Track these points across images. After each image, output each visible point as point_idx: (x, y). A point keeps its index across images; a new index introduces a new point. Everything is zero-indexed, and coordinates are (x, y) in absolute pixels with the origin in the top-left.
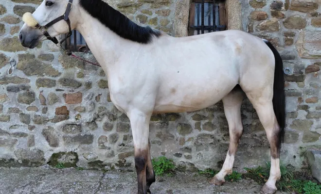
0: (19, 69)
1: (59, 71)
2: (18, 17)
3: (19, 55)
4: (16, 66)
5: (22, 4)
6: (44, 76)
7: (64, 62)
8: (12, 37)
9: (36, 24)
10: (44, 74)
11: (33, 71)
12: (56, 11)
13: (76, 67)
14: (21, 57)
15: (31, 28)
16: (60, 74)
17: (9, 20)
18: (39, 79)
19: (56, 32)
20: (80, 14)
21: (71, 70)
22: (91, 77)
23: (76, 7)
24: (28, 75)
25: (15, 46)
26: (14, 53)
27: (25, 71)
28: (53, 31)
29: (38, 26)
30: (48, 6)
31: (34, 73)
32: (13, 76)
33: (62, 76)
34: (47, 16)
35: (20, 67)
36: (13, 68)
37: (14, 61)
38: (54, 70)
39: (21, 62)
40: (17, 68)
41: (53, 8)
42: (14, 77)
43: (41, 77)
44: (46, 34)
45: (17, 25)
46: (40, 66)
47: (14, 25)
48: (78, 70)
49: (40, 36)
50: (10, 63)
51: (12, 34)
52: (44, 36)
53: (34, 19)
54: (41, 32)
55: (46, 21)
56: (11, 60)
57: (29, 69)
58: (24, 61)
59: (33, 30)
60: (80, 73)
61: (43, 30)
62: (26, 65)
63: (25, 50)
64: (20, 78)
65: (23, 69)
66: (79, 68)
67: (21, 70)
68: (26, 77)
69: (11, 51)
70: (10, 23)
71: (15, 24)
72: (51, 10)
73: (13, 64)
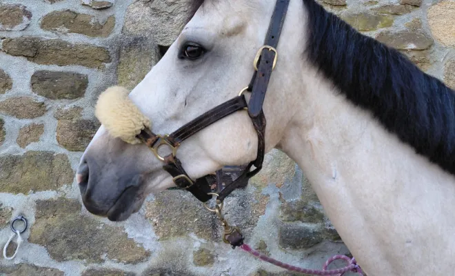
0: (36, 242)
1: (147, 248)
2: (41, 99)
3: (38, 202)
4: (28, 233)
5: (54, 68)
6: (103, 261)
7: (161, 220)
8: (21, 154)
9: (140, 127)
10: (103, 256)
11: (73, 246)
12: (216, 79)
13: (193, 236)
14: (44, 207)
15: (122, 144)
16: (148, 254)
17: (16, 109)
18: (89, 271)
19: (210, 157)
20: (303, 92)
21: (177, 243)
22: (232, 261)
23: (291, 65)
24: (60, 257)
25: (28, 177)
26: (25, 197)
27: (50, 248)
28: (197, 156)
29: (145, 135)
30: (187, 62)
31: (76, 254)
32: (17, 262)
33: (153, 262)
34: (181, 97)
35: (38, 237)
36: (19, 240)
37: (22, 219)
38: (131, 243)
39: (43, 222)
40: (29, 240)
41: (205, 67)
42: (20, 265)
43: (96, 266)
44: (174, 167)
45: (37, 121)
46: (94, 232)
47: (28, 122)
48: (197, 242)
49: (151, 174)
50: (12, 225)
51: (22, 143)
52: (166, 173)
53: (135, 110)
54: (154, 158)
55: (176, 117)
56: (15, 215)
57: (63, 242)
58: (52, 220)
59: (128, 153)
60: (201, 250)
61: (163, 153)
62: (57, 229)
63: (54, 189)
64: (37, 268)
65: (47, 241)
66: (200, 236)
67: (41, 244)
68: (54, 264)
69: (16, 190)
70: (19, 116)
71: (33, 117)
72: (198, 75)
73: (20, 227)
